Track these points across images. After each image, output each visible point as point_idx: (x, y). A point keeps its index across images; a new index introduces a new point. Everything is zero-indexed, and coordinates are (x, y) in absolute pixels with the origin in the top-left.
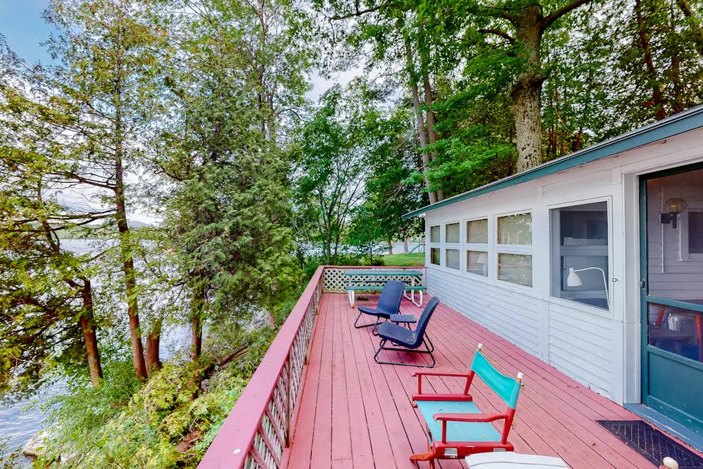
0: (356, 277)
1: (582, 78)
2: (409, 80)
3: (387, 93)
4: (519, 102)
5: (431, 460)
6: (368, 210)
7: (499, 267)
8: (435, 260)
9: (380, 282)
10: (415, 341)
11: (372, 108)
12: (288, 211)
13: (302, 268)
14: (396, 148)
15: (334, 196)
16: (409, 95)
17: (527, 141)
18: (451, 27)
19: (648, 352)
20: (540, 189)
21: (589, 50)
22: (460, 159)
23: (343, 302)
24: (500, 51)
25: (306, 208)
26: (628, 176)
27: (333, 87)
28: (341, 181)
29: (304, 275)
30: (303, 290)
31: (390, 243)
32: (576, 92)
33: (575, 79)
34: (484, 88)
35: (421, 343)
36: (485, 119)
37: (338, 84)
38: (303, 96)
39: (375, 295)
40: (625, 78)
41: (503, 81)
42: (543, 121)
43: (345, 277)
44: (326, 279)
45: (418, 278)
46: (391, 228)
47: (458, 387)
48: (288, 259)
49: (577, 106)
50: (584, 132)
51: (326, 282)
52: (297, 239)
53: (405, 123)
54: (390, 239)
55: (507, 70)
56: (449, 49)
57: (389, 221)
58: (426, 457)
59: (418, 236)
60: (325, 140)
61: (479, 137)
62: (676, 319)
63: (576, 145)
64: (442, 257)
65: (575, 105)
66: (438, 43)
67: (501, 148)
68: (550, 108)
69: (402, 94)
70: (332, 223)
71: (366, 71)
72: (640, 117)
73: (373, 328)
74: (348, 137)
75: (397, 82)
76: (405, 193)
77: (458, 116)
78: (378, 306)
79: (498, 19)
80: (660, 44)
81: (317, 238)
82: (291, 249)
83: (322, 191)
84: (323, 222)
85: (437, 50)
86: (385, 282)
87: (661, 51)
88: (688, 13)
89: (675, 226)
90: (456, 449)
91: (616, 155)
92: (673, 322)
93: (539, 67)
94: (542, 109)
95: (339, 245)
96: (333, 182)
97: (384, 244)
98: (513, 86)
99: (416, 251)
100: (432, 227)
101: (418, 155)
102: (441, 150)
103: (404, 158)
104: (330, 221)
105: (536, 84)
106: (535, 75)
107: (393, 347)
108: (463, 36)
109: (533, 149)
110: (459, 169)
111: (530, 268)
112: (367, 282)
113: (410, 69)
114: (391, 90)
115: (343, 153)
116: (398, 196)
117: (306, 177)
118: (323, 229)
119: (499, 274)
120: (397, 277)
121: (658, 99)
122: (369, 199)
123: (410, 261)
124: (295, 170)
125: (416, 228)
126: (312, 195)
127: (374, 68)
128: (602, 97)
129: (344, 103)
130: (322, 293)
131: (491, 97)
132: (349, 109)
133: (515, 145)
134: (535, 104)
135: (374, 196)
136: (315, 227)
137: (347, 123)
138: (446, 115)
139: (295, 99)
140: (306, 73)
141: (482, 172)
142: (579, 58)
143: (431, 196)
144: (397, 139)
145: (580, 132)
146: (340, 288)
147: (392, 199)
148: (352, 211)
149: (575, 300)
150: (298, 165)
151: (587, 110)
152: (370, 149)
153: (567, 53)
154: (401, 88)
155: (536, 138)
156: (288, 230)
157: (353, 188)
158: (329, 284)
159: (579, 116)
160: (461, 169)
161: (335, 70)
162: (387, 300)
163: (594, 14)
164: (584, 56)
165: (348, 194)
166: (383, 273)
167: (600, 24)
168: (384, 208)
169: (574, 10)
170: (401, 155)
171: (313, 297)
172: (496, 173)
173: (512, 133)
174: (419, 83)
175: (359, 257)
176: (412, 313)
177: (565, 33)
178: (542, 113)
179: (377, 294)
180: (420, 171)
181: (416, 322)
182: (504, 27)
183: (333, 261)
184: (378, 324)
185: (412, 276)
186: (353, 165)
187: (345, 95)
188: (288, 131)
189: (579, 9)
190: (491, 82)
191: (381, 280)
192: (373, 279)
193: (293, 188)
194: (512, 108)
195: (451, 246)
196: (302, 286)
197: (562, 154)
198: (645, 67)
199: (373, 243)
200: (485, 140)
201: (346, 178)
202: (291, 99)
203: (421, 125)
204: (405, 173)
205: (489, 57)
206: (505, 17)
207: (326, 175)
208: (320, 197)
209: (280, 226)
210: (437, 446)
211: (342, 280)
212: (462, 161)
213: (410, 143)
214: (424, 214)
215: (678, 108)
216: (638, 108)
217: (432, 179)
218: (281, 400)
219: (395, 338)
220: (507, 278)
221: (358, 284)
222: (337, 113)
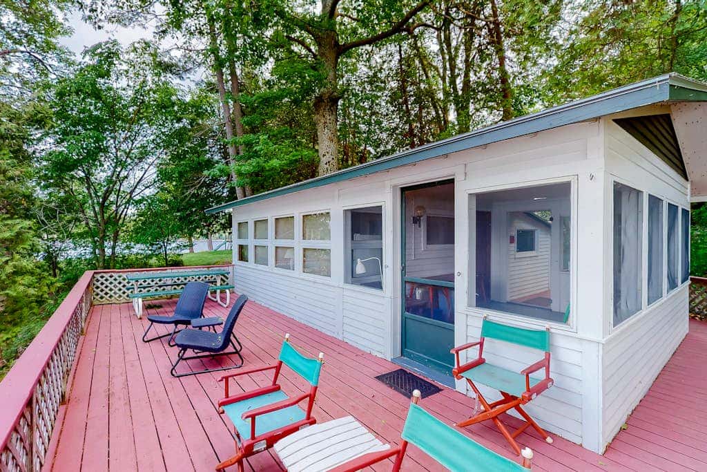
0: (145, 281)
1: (366, 105)
2: (213, 63)
3: (186, 71)
4: (321, 113)
5: (240, 462)
6: (161, 201)
7: (304, 261)
8: (242, 257)
9: (178, 285)
10: (221, 344)
11: (165, 83)
12: (28, 197)
13: (55, 276)
14: (198, 134)
15: (110, 181)
16: (214, 80)
17: (327, 150)
18: (259, 23)
19: (406, 318)
20: (337, 193)
21: (371, 83)
22: (269, 157)
23: (125, 314)
24: (304, 62)
25: (62, 194)
26: (394, 187)
27: (107, 43)
28: (120, 163)
29: (59, 285)
30: (57, 305)
31: (190, 240)
32: (362, 115)
33: (361, 104)
34: (290, 93)
35: (228, 344)
36: (291, 122)
37: (115, 41)
38: (54, 40)
39: (171, 300)
40: (393, 112)
41: (307, 91)
42: (339, 134)
43: (128, 283)
44: (98, 288)
45: (224, 277)
46: (191, 223)
47: (266, 380)
48: (26, 263)
49: (363, 127)
50: (368, 149)
51: (98, 291)
52: (45, 236)
53: (209, 109)
54: (191, 235)
55: (311, 81)
56: (257, 44)
57: (188, 215)
58: (235, 460)
59: (224, 232)
60: (94, 108)
61: (287, 138)
62: (420, 291)
63: (362, 159)
64: (251, 254)
65: (362, 126)
66: (245, 34)
67: (305, 152)
68: (344, 124)
69: (204, 76)
70: (106, 215)
71: (158, 36)
72: (401, 144)
73: (170, 339)
74: (131, 110)
75: (199, 61)
76: (209, 186)
77: (267, 114)
78: (176, 312)
79: (303, 32)
80: (412, 93)
81: (81, 236)
82: (33, 250)
83: (88, 175)
84: (92, 214)
85: (245, 40)
86: (185, 284)
87: (413, 99)
88: (427, 77)
89: (420, 226)
90: (265, 441)
91: (388, 170)
92: (419, 293)
93: (336, 87)
94: (338, 123)
95: (119, 243)
96: (106, 164)
97: (183, 241)
98: (316, 97)
99: (222, 248)
100: (239, 224)
101: (224, 147)
102: (249, 145)
103: (207, 148)
104: (103, 212)
105: (334, 101)
106: (333, 92)
107: (195, 355)
108: (271, 36)
109: (332, 157)
110: (267, 166)
111: (329, 261)
112: (160, 286)
113: (214, 51)
114: (191, 68)
115: (124, 129)
116: (200, 188)
117: (61, 153)
118: (91, 224)
119: (304, 267)
120: (199, 278)
121: (411, 133)
122: (163, 189)
123: (215, 258)
124: (39, 140)
125: (221, 223)
126: (72, 177)
127: (168, 37)
128: (379, 123)
129: (125, 67)
130: (92, 305)
131: (296, 102)
132: (132, 76)
133: (317, 151)
134: (332, 118)
135: (170, 186)
136: (77, 220)
137: (130, 93)
138: (254, 110)
139: (39, 40)
140: (58, 10)
141: (289, 172)
142: (364, 88)
143: (239, 191)
144: (198, 124)
145: (365, 148)
146: (120, 296)
147: (193, 191)
148: (140, 202)
149: (361, 285)
150: (47, 134)
151: (369, 132)
152: (163, 130)
153: (356, 81)
154: (203, 69)
155: (333, 147)
156: (27, 223)
157: (139, 174)
158: (102, 294)
159: (364, 135)
160: (269, 166)
161: (110, 20)
162: (187, 304)
163: (374, 56)
164: (368, 87)
165: (132, 181)
166: (181, 274)
167: (378, 65)
168: (182, 200)
169: (361, 47)
170: (203, 143)
171: (75, 313)
172: (301, 175)
173: (315, 140)
174: (224, 70)
175: (149, 257)
176: (217, 315)
177: (355, 63)
178: (338, 127)
179: (174, 299)
180: (227, 163)
181: (222, 323)
182: (308, 41)
183: (110, 263)
184: (175, 333)
185: (217, 275)
186: (139, 145)
187: (126, 57)
188: (24, 83)
189: (364, 47)
190: (297, 88)
191: (179, 282)
192: (169, 282)
193: (37, 164)
194: (315, 117)
195: (260, 242)
196: (56, 300)
197: (353, 164)
198: (404, 108)
199: (168, 240)
200: (291, 142)
201: (129, 161)
202: (31, 40)
203: (227, 115)
204: (209, 164)
205: (295, 64)
206: (309, 32)
207: (97, 154)
208: (87, 180)
209: (11, 218)
210: (245, 445)
211: (124, 286)
212: (270, 159)
213: (215, 132)
214: (231, 210)
215: (422, 142)
216: (400, 136)
217: (240, 174)
218: (17, 465)
219: (196, 344)
220: (311, 270)
221: (147, 289)
222: (113, 77)
